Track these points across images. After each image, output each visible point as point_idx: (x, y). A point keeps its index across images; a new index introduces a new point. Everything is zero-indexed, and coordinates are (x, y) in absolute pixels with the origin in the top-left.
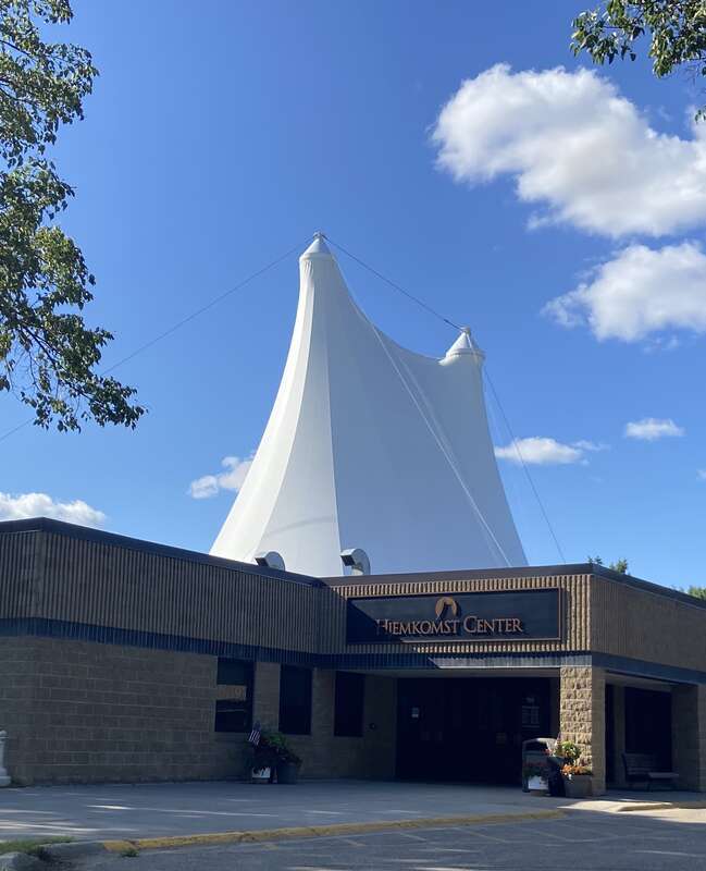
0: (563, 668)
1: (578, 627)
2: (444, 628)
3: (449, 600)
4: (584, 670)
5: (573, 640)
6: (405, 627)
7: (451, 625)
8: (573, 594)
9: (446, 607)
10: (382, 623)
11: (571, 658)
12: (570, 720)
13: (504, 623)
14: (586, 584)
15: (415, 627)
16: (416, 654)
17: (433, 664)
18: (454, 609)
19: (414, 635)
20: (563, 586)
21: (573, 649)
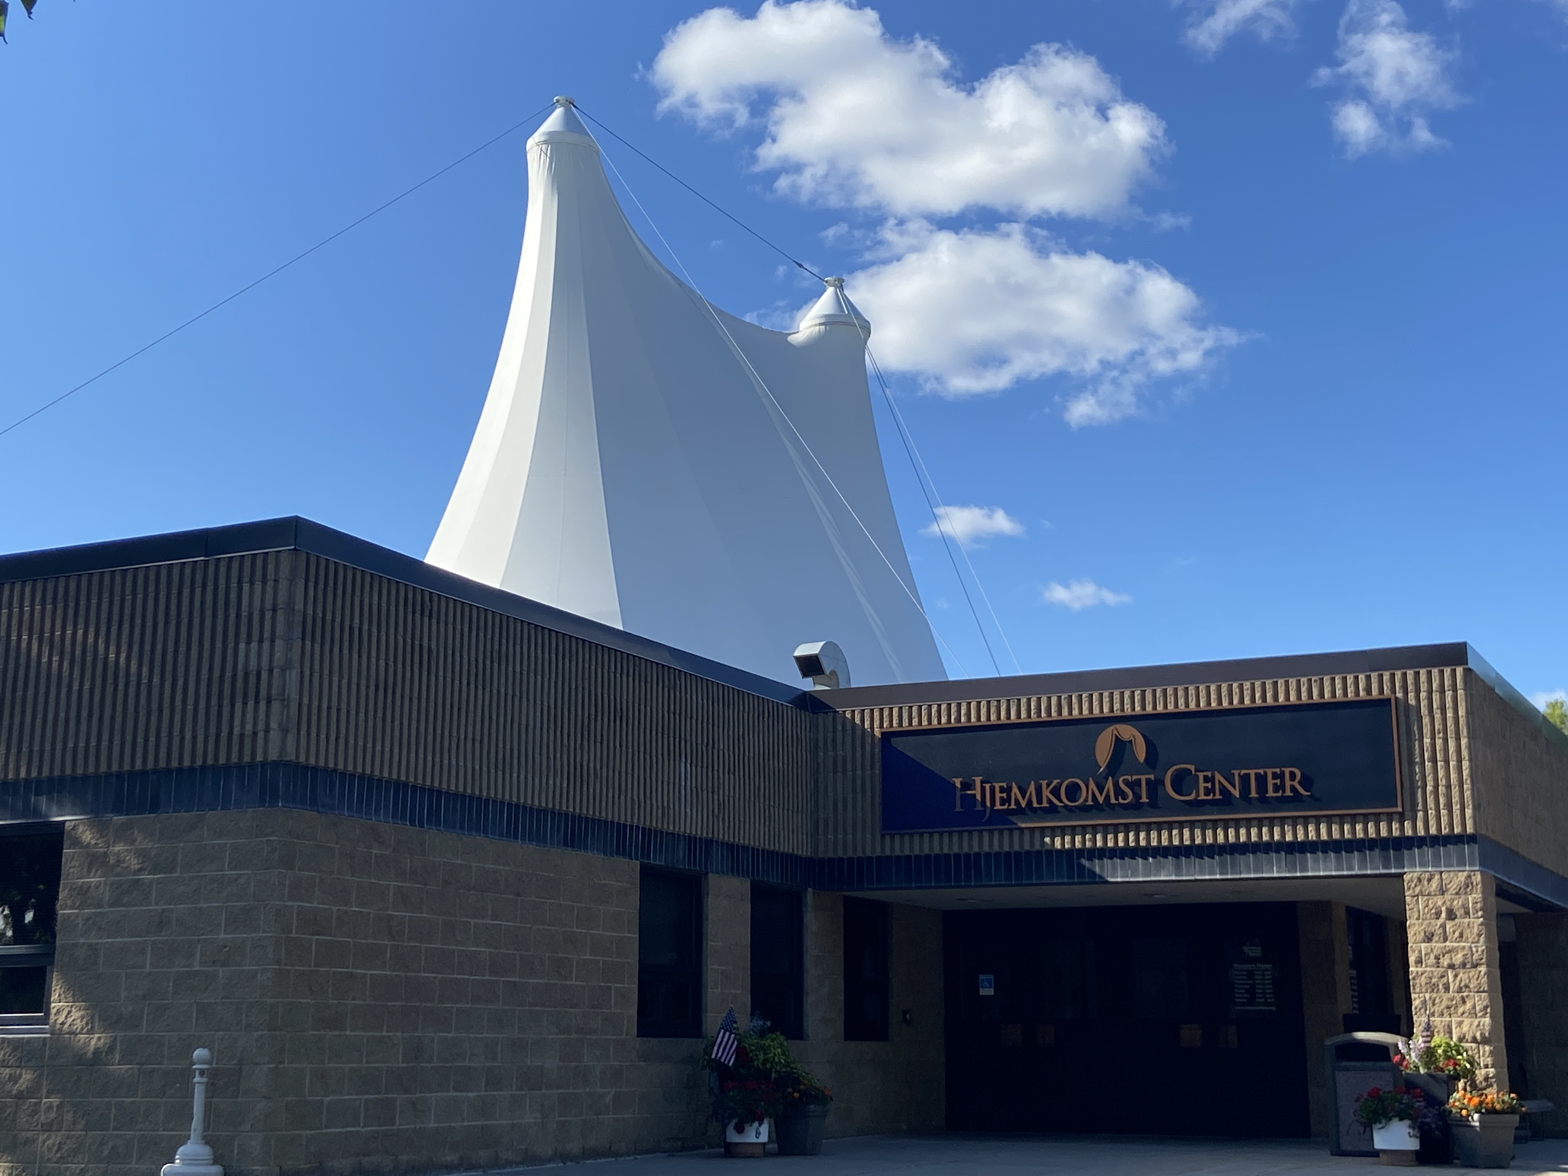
0: (1411, 875)
1: (1442, 782)
2: (1119, 792)
3: (1127, 732)
4: (1462, 877)
5: (1431, 812)
6: (1023, 792)
7: (1134, 785)
8: (1424, 711)
9: (1121, 747)
10: (967, 786)
11: (1429, 852)
12: (1434, 988)
13: (1262, 780)
14: (1455, 689)
15: (1046, 793)
16: (1051, 852)
17: (1093, 874)
18: (1141, 751)
19: (1045, 811)
20: (1399, 695)
21: (1433, 831)
